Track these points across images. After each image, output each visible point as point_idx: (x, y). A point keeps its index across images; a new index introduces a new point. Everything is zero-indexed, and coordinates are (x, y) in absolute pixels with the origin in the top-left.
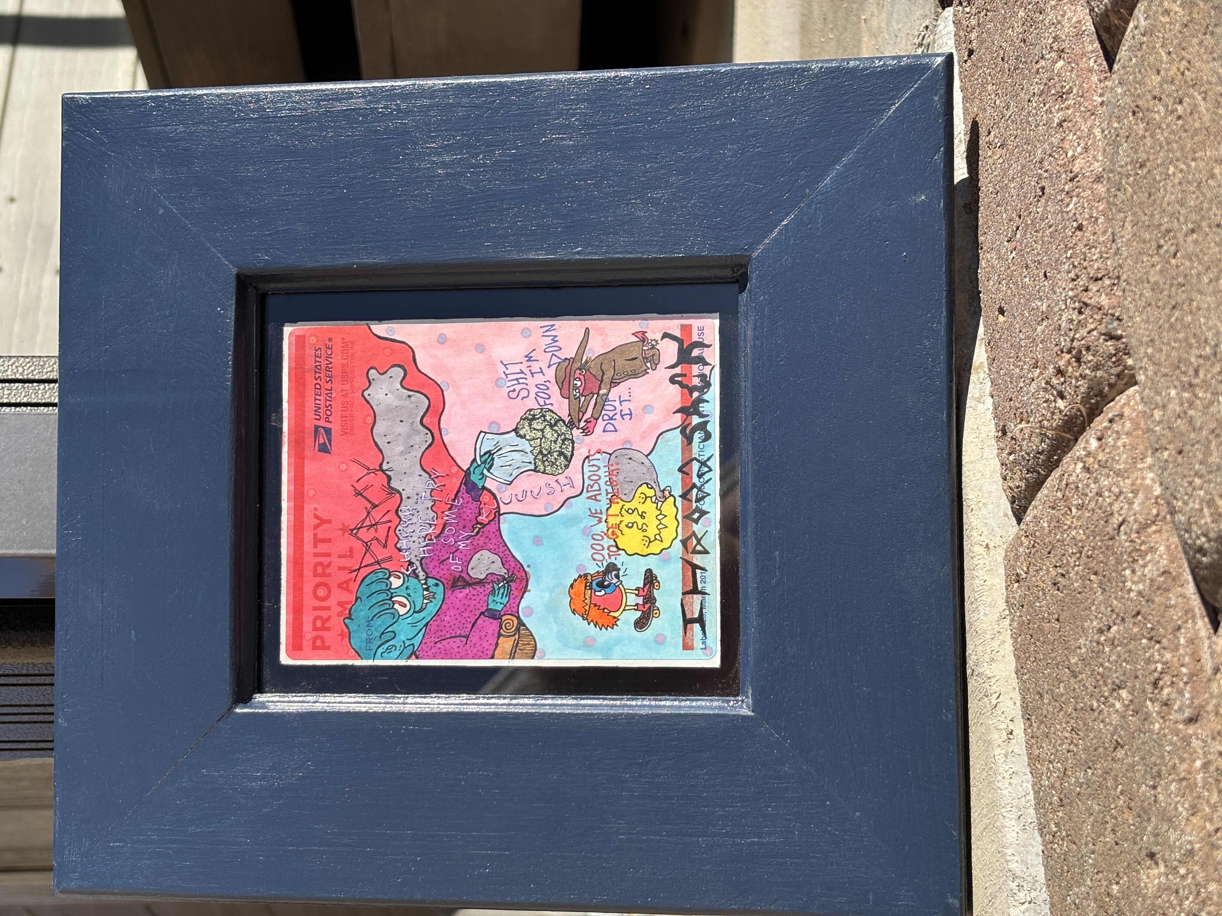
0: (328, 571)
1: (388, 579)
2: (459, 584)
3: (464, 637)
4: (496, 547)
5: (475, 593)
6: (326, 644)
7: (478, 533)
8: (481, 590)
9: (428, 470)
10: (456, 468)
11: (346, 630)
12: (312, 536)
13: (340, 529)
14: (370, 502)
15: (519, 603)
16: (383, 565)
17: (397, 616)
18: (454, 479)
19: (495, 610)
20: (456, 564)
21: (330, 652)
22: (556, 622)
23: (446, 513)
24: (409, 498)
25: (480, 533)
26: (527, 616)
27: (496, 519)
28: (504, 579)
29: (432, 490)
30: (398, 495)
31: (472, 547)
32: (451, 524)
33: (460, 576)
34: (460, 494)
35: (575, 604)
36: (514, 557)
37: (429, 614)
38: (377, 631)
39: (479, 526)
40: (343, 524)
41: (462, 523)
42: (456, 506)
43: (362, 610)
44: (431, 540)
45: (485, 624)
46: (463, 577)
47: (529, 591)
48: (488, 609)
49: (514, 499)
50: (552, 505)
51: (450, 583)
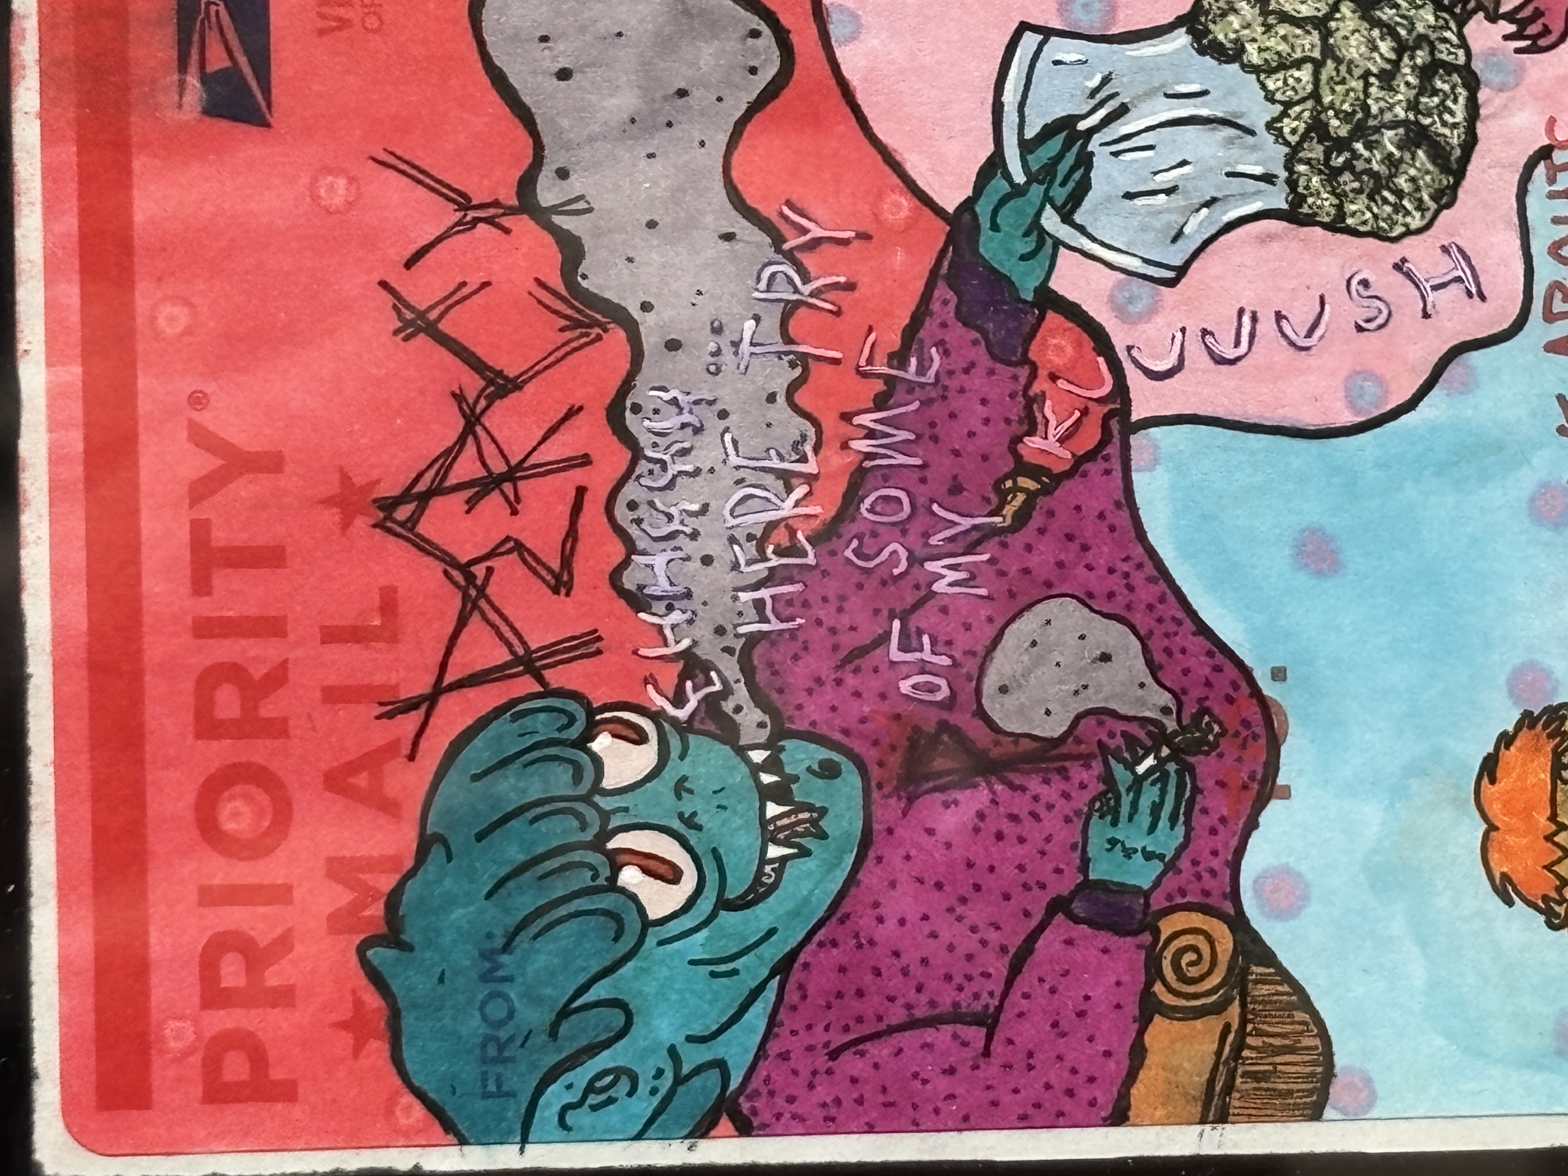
0: (269, 709)
1: (583, 742)
2: (940, 763)
3: (976, 1020)
4: (1115, 583)
5: (1021, 804)
6: (277, 1074)
7: (1022, 517)
8: (1049, 793)
9: (768, 211)
10: (905, 203)
11: (373, 1000)
12: (184, 534)
13: (328, 502)
14: (476, 364)
15: (1240, 852)
16: (555, 678)
17: (633, 924)
18: (900, 256)
19: (1123, 889)
20: (923, 668)
21: (297, 1111)
22: (1423, 943)
23: (866, 420)
24: (673, 345)
25: (1037, 520)
26: (1281, 914)
27: (1113, 450)
28: (1160, 737)
29: (790, 310)
30: (620, 334)
31: (1002, 585)
32: (889, 475)
33: (944, 726)
34: (929, 329)
35: (1508, 854)
36: (1203, 630)
37: (795, 914)
38: (533, 998)
39: (1026, 482)
40: (345, 478)
41: (943, 466)
42: (911, 387)
43: (450, 902)
44: (794, 550)
45: (1076, 954)
46: (955, 732)
47: (1286, 793)
48: (1086, 884)
49: (1196, 354)
50: (1380, 381)
51: (895, 760)
